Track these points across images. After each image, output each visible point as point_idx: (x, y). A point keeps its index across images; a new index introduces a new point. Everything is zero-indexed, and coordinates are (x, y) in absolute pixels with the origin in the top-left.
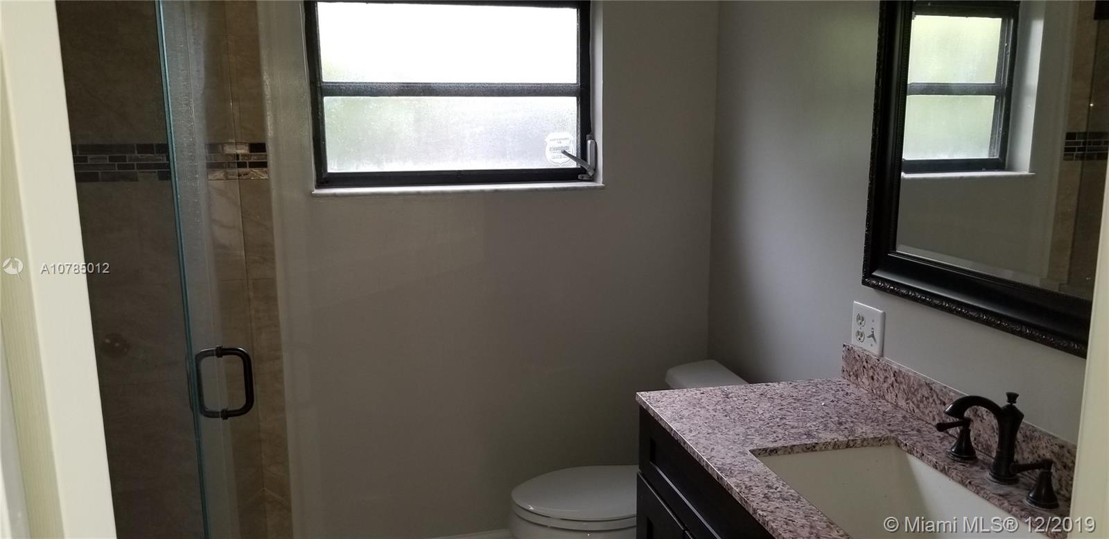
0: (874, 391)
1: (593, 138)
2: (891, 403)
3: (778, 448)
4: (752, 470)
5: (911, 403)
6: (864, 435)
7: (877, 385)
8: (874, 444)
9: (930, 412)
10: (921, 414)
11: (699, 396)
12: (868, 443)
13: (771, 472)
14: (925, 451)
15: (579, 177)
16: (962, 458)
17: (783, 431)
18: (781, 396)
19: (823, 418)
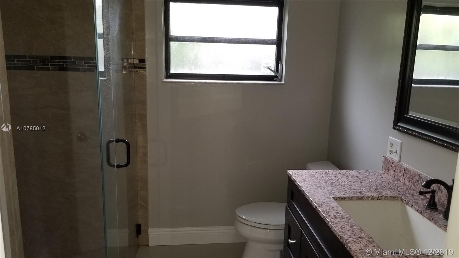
0: (395, 177)
1: (282, 63)
2: (402, 183)
3: (345, 197)
4: (331, 205)
5: (411, 183)
6: (386, 195)
7: (397, 174)
8: (391, 199)
9: (419, 187)
10: (415, 188)
11: (315, 173)
12: (388, 199)
13: (340, 207)
14: (414, 204)
15: (275, 79)
16: (430, 208)
17: (349, 190)
18: (352, 176)
19: (369, 186)
